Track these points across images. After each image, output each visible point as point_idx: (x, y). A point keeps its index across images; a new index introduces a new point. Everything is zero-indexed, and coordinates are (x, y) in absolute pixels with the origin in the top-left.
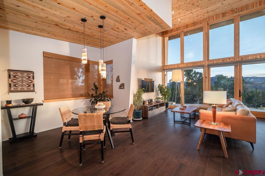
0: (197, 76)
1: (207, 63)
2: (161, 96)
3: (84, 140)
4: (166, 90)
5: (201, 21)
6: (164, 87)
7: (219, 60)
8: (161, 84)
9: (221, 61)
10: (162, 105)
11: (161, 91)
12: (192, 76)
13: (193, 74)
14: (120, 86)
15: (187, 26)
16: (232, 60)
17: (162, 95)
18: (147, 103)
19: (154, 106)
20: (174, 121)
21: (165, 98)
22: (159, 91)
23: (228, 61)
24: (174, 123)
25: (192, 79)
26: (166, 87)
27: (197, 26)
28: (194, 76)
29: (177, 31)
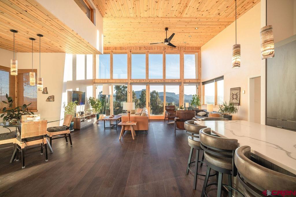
0: (126, 90)
1: (130, 82)
2: (91, 109)
3: (27, 145)
4: (96, 103)
5: (126, 47)
6: (95, 100)
7: (138, 80)
8: (92, 97)
9: (138, 81)
10: (93, 116)
11: (92, 104)
12: (121, 89)
13: (122, 87)
14: (48, 98)
15: (116, 48)
16: (144, 81)
17: (93, 107)
18: (79, 115)
19: (86, 118)
20: (105, 128)
21: (96, 110)
22: (90, 104)
23: (143, 81)
24: (105, 129)
25: (122, 92)
26: (97, 100)
27: (124, 51)
28: (123, 90)
29: (107, 50)
